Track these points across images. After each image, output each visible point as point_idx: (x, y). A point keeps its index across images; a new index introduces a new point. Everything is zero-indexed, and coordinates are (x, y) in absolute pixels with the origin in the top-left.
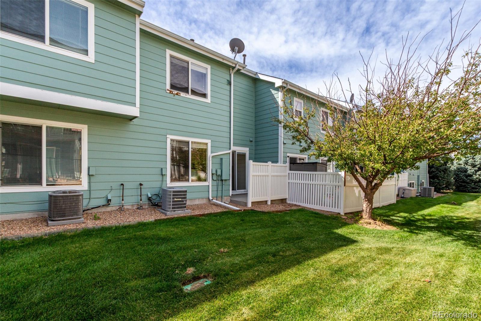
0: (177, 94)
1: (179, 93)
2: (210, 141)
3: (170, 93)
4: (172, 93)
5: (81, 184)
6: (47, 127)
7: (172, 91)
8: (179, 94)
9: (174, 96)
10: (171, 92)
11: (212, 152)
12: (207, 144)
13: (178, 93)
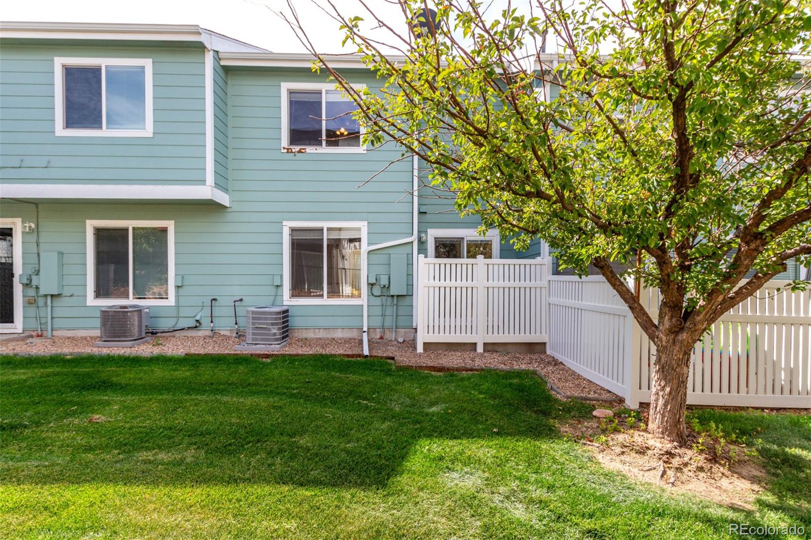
0: (300, 152)
1: (303, 149)
2: (365, 223)
3: (287, 152)
4: (292, 152)
5: (167, 298)
6: (134, 228)
7: (291, 149)
8: (303, 151)
9: (295, 155)
10: (289, 151)
11: (369, 244)
12: (359, 229)
13: (301, 149)
